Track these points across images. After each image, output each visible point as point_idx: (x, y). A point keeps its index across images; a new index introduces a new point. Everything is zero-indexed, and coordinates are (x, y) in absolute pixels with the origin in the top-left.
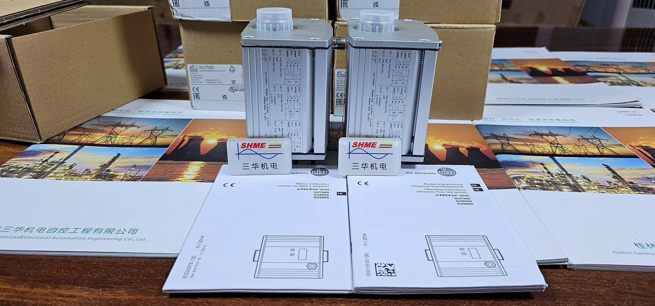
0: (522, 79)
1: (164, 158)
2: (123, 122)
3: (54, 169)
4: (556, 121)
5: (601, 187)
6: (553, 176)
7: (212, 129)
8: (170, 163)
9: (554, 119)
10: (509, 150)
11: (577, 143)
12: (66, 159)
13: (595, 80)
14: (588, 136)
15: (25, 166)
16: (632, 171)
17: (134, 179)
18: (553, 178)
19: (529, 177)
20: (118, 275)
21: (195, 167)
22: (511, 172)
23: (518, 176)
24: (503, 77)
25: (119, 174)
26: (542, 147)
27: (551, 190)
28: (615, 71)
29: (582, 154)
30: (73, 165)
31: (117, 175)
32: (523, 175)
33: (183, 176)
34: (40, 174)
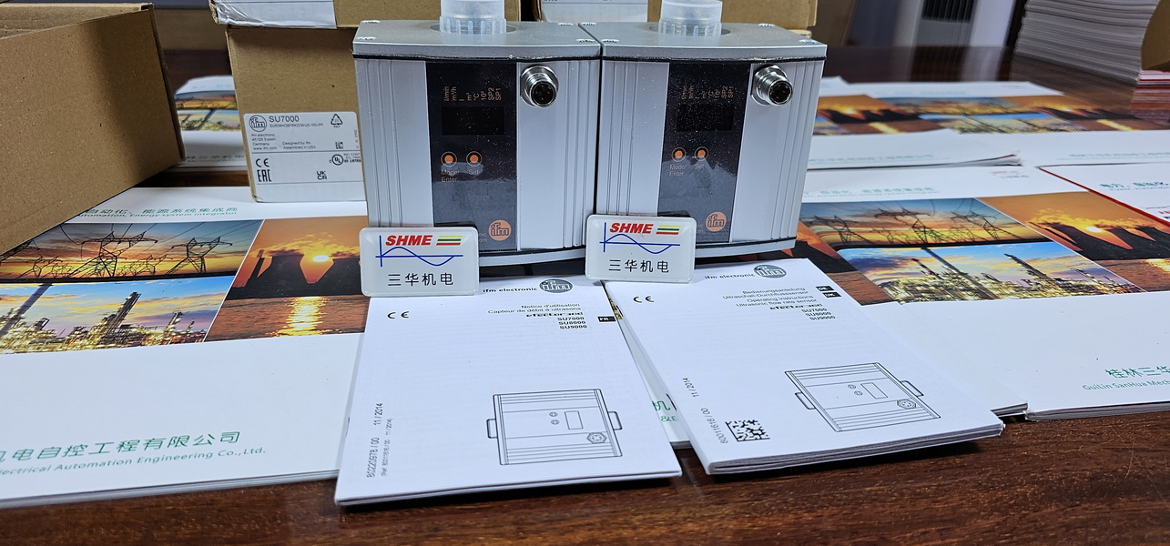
1: (236, 294)
6: (940, 278)
8: (251, 304)
10: (855, 242)
11: (952, 224)
12: (21, 312)
16: (1052, 262)
18: (942, 281)
19: (905, 281)
22: (874, 276)
23: (887, 281)
25: (152, 331)
27: (948, 299)
29: (967, 240)
30: (41, 322)
31: (149, 335)
32: (896, 280)
33: (291, 326)
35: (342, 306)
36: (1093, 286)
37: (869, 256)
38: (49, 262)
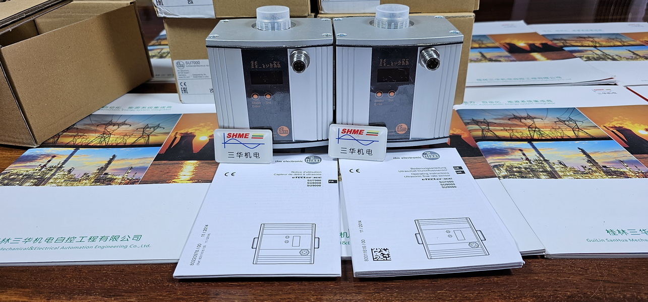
0: (501, 57)
1: (159, 158)
2: (114, 121)
3: (54, 175)
4: (534, 102)
5: (576, 172)
6: (531, 163)
7: (202, 124)
9: (532, 101)
10: (489, 137)
11: (554, 126)
12: (63, 163)
13: (571, 55)
14: (564, 118)
15: (25, 173)
16: (606, 154)
17: (132, 182)
18: (531, 165)
19: (509, 165)
20: (127, 283)
21: (189, 166)
22: (491, 160)
23: (497, 164)
24: (483, 56)
25: (117, 177)
26: (521, 132)
27: (530, 178)
28: (591, 44)
29: (559, 138)
30: (71, 170)
31: (115, 179)
32: (503, 163)
33: (179, 177)
34: (41, 181)
35: (206, 167)
36: (624, 172)
37: (494, 147)
38: (81, 136)
